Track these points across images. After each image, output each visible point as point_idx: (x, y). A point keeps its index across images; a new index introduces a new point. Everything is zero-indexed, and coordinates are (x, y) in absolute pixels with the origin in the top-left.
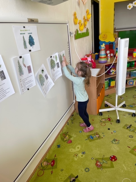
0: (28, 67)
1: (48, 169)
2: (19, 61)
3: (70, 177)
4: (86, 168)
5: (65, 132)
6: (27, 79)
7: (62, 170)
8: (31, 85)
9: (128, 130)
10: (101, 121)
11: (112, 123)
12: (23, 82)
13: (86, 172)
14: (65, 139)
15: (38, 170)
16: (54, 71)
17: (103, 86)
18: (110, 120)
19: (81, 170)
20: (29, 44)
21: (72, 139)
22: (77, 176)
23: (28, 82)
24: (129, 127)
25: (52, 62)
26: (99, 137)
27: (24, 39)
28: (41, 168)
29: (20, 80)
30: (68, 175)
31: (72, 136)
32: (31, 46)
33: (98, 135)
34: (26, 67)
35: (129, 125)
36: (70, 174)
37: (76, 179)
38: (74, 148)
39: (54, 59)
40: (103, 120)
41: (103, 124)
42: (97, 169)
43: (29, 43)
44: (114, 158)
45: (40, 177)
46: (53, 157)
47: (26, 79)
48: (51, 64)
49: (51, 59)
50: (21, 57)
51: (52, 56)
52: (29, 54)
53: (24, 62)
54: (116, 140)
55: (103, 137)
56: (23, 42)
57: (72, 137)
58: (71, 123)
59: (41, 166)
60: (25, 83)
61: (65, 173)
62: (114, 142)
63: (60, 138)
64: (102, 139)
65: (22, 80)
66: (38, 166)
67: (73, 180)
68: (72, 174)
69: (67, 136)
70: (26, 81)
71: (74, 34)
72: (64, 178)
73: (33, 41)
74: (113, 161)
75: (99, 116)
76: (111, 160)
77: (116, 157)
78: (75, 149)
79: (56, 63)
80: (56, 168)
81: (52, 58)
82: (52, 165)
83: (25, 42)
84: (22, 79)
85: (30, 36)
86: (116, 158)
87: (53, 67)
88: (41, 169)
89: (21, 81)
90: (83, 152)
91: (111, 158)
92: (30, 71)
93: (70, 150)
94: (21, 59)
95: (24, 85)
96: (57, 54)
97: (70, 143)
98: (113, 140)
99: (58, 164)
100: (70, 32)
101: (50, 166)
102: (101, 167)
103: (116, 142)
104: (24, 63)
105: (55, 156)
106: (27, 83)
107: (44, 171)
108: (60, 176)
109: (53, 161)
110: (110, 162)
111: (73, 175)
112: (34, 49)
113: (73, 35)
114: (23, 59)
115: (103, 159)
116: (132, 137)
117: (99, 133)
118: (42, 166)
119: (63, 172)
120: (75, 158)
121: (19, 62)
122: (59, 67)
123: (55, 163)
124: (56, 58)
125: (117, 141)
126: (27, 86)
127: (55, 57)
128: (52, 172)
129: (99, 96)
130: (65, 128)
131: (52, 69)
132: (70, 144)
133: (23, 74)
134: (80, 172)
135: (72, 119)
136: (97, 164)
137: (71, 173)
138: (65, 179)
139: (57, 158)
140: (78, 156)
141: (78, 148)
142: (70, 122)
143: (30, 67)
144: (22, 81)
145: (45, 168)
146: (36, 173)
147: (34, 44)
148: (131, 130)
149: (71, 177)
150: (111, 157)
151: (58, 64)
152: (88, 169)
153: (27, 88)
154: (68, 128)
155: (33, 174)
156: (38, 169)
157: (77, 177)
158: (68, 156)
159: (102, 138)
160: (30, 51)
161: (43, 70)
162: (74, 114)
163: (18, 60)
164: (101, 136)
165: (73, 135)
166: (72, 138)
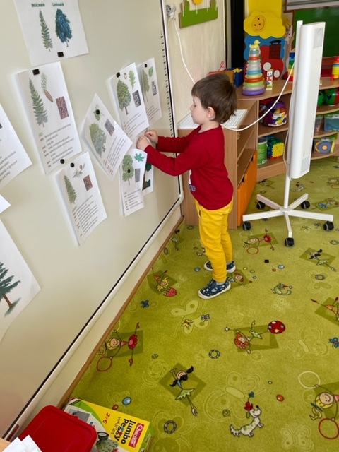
0: (57, 100)
1: (123, 355)
2: (34, 84)
3: (174, 371)
4: (213, 351)
5: (160, 271)
6: (57, 135)
7: (155, 357)
8: (68, 151)
9: (314, 262)
10: (246, 243)
11: (274, 246)
12: (48, 142)
13: (213, 358)
14: (160, 288)
15: (98, 357)
16: (127, 113)
17: (254, 157)
18: (269, 240)
19: (201, 355)
20: (58, 35)
21: (176, 286)
22: (190, 367)
23: (61, 143)
24: (316, 255)
25: (121, 90)
26: (242, 280)
27: (42, 20)
28: (106, 353)
29: (40, 135)
30: (169, 367)
31: (176, 279)
32: (63, 41)
33: (239, 275)
34: (52, 100)
35: (315, 251)
36: (174, 365)
37: (189, 375)
38: (183, 307)
39: (127, 82)
40: (253, 241)
41: (253, 250)
42: (239, 351)
43: (57, 31)
44: (277, 327)
45: (103, 373)
46: (132, 329)
47: (55, 134)
48: (119, 96)
49: (119, 81)
50: (36, 72)
51: (122, 73)
52: (59, 63)
53: (47, 86)
54: (284, 286)
55: (253, 280)
56: (41, 28)
57: (176, 282)
58: (172, 251)
59: (104, 348)
60: (52, 145)
61: (163, 363)
62: (278, 290)
63: (148, 285)
64: (250, 284)
65: (46, 137)
66: (97, 350)
67: (181, 377)
68: (178, 364)
69: (166, 281)
70: (55, 140)
71: (178, 11)
72: (161, 374)
73: (68, 27)
74: (275, 333)
75: (243, 232)
76: (272, 331)
77: (283, 325)
78: (185, 310)
79: (131, 91)
80: (141, 351)
81: (122, 78)
82: (132, 347)
83: (44, 28)
84: (45, 134)
85: (59, 13)
86: (282, 327)
87: (123, 103)
88: (106, 355)
89: (42, 139)
90: (205, 316)
91: (270, 327)
92: (63, 111)
93: (173, 312)
94: (38, 76)
95: (52, 149)
96: (134, 68)
97: (173, 295)
98: (277, 286)
99: (144, 344)
100: (168, 6)
101: (126, 348)
102: (247, 347)
103: (284, 291)
104: (47, 90)
105: (138, 326)
106: (59, 145)
107: (113, 359)
108: (150, 368)
109: (134, 338)
110: (268, 335)
111: (182, 366)
112: (70, 48)
113: (175, 15)
114: (44, 78)
115: (251, 329)
116: (324, 278)
117: (243, 271)
118: (106, 350)
119: (158, 360)
120: (185, 328)
121: (31, 86)
122: (140, 104)
123: (138, 342)
124: (132, 77)
125: (287, 289)
126: (58, 152)
127: (128, 76)
128: (131, 362)
129: (243, 181)
130: (159, 262)
131: (122, 109)
132: (173, 297)
133: (47, 121)
134: (199, 358)
135: (174, 240)
136: (238, 341)
137: (176, 362)
138: (163, 376)
139: (142, 331)
140: (192, 324)
141: (192, 306)
142: (170, 247)
143: (64, 101)
144: (45, 139)
145: (115, 352)
146: (94, 364)
147: (70, 37)
148: (321, 262)
149: (177, 371)
150: (271, 324)
151: (138, 96)
152: (217, 351)
153: (60, 158)
154: (165, 262)
155: (87, 368)
156: (97, 355)
157: (190, 370)
158: (169, 325)
159: (251, 282)
160: (61, 54)
161: (98, 112)
162: (181, 228)
163: (30, 81)
164: (247, 277)
165: (180, 278)
166: (176, 284)
